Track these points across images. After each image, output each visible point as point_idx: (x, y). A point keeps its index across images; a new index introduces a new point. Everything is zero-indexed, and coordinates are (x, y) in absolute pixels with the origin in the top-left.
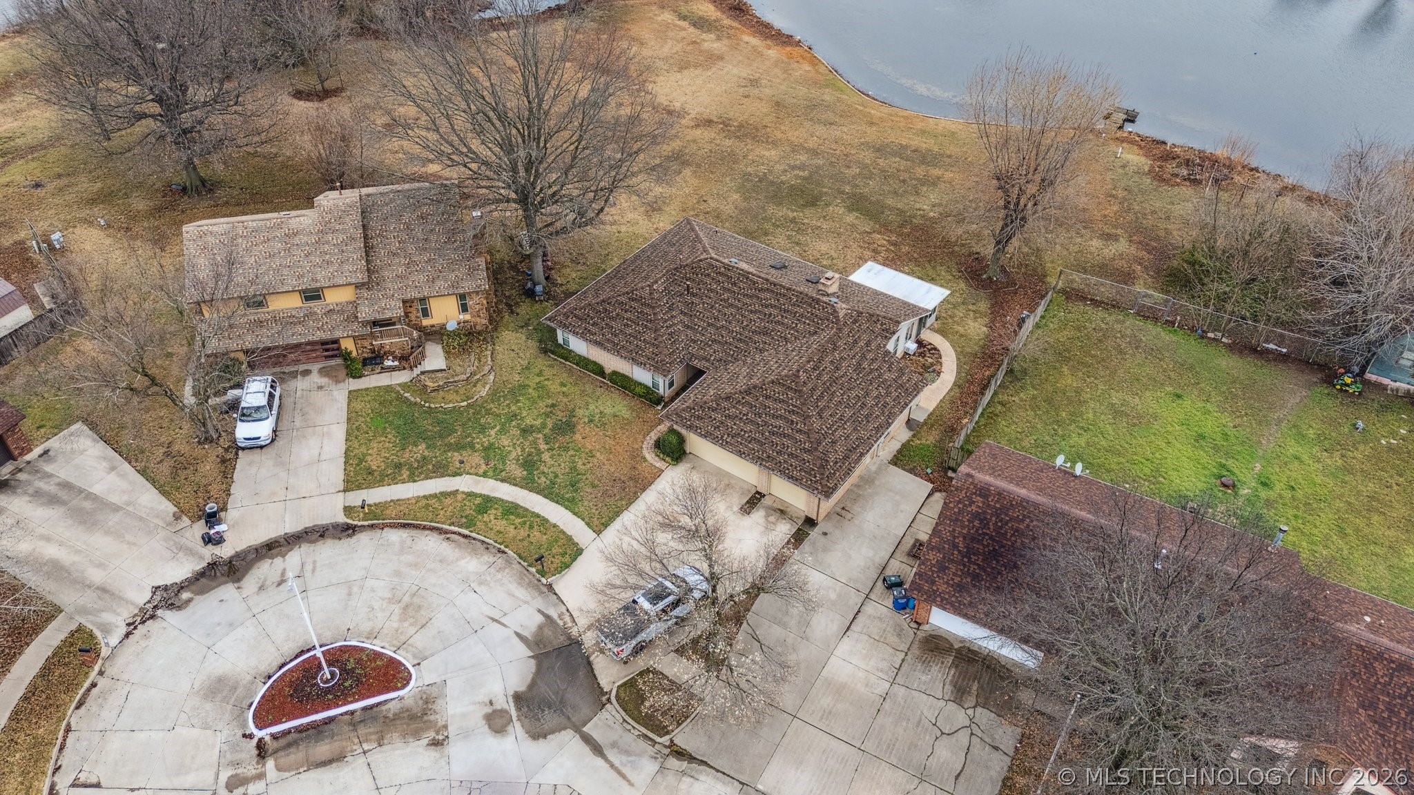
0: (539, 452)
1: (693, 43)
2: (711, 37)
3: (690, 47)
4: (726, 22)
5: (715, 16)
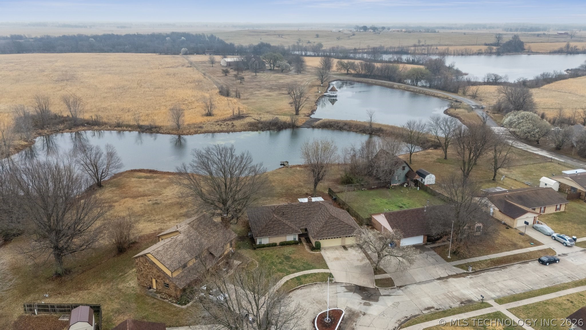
0: (292, 265)
1: (155, 182)
2: (158, 179)
3: (156, 183)
4: (155, 175)
5: (149, 175)
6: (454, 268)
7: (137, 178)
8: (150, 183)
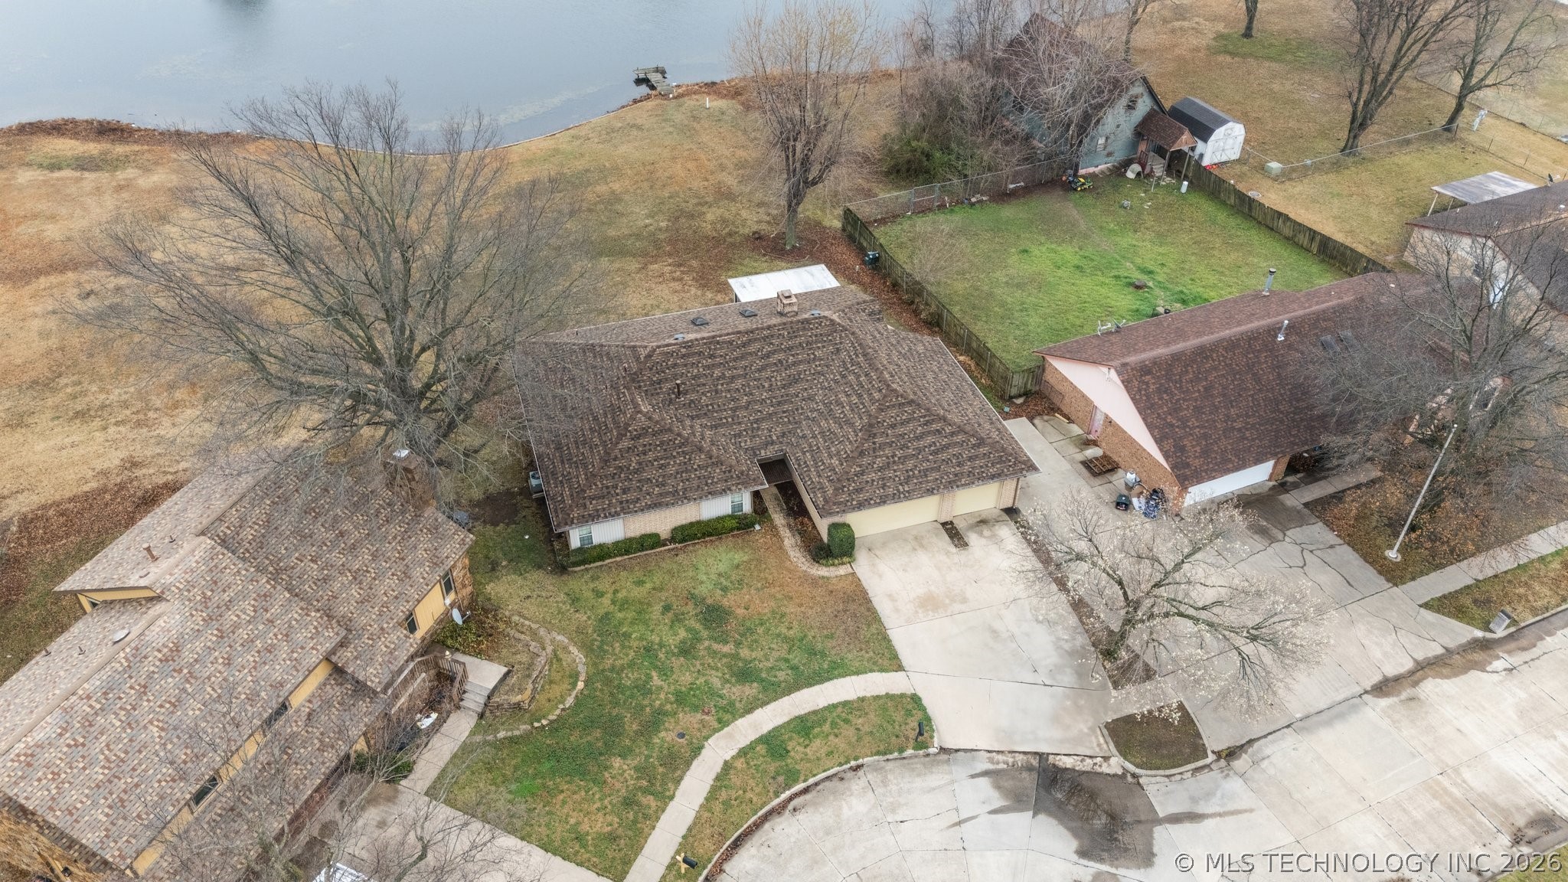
1: (120, 188)
2: (130, 172)
3: (125, 195)
4: (120, 149)
5: (93, 148)
6: (1429, 616)
7: (41, 166)
8: (98, 190)
